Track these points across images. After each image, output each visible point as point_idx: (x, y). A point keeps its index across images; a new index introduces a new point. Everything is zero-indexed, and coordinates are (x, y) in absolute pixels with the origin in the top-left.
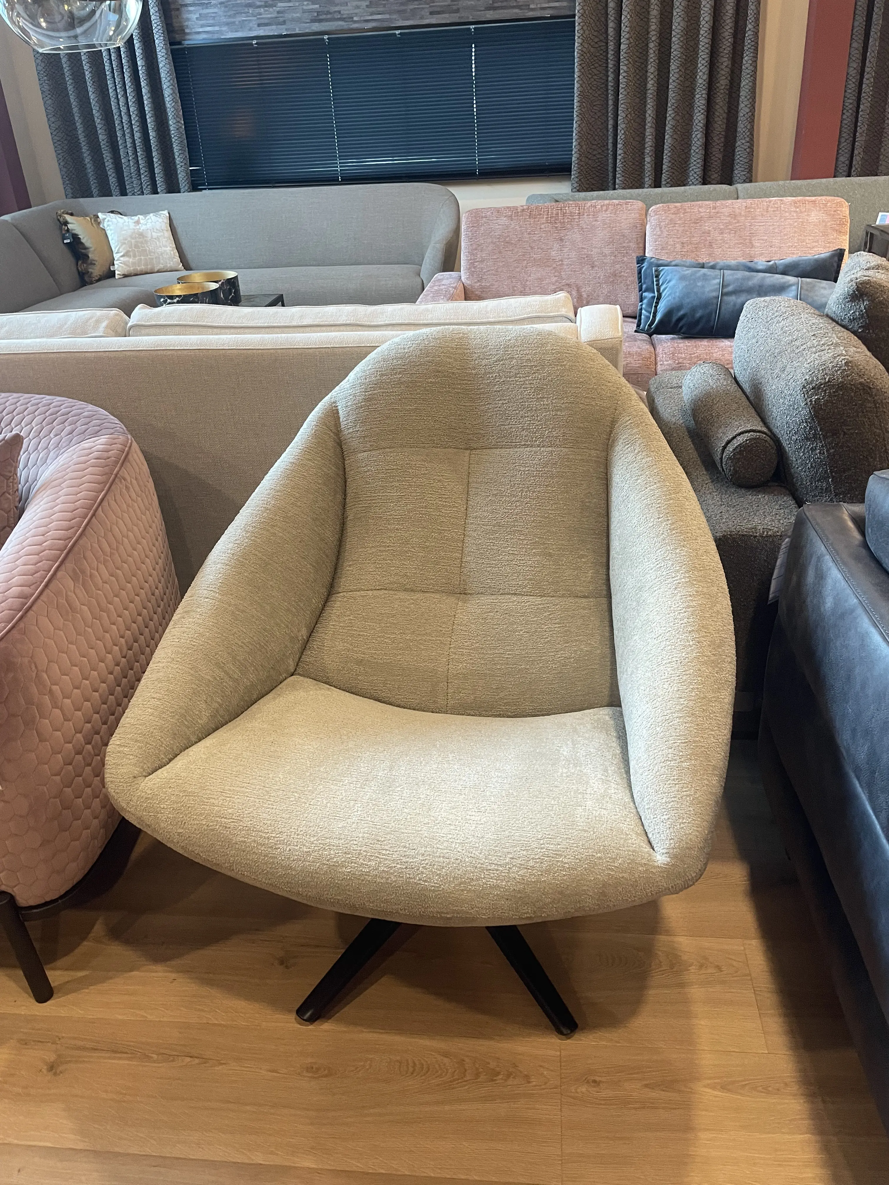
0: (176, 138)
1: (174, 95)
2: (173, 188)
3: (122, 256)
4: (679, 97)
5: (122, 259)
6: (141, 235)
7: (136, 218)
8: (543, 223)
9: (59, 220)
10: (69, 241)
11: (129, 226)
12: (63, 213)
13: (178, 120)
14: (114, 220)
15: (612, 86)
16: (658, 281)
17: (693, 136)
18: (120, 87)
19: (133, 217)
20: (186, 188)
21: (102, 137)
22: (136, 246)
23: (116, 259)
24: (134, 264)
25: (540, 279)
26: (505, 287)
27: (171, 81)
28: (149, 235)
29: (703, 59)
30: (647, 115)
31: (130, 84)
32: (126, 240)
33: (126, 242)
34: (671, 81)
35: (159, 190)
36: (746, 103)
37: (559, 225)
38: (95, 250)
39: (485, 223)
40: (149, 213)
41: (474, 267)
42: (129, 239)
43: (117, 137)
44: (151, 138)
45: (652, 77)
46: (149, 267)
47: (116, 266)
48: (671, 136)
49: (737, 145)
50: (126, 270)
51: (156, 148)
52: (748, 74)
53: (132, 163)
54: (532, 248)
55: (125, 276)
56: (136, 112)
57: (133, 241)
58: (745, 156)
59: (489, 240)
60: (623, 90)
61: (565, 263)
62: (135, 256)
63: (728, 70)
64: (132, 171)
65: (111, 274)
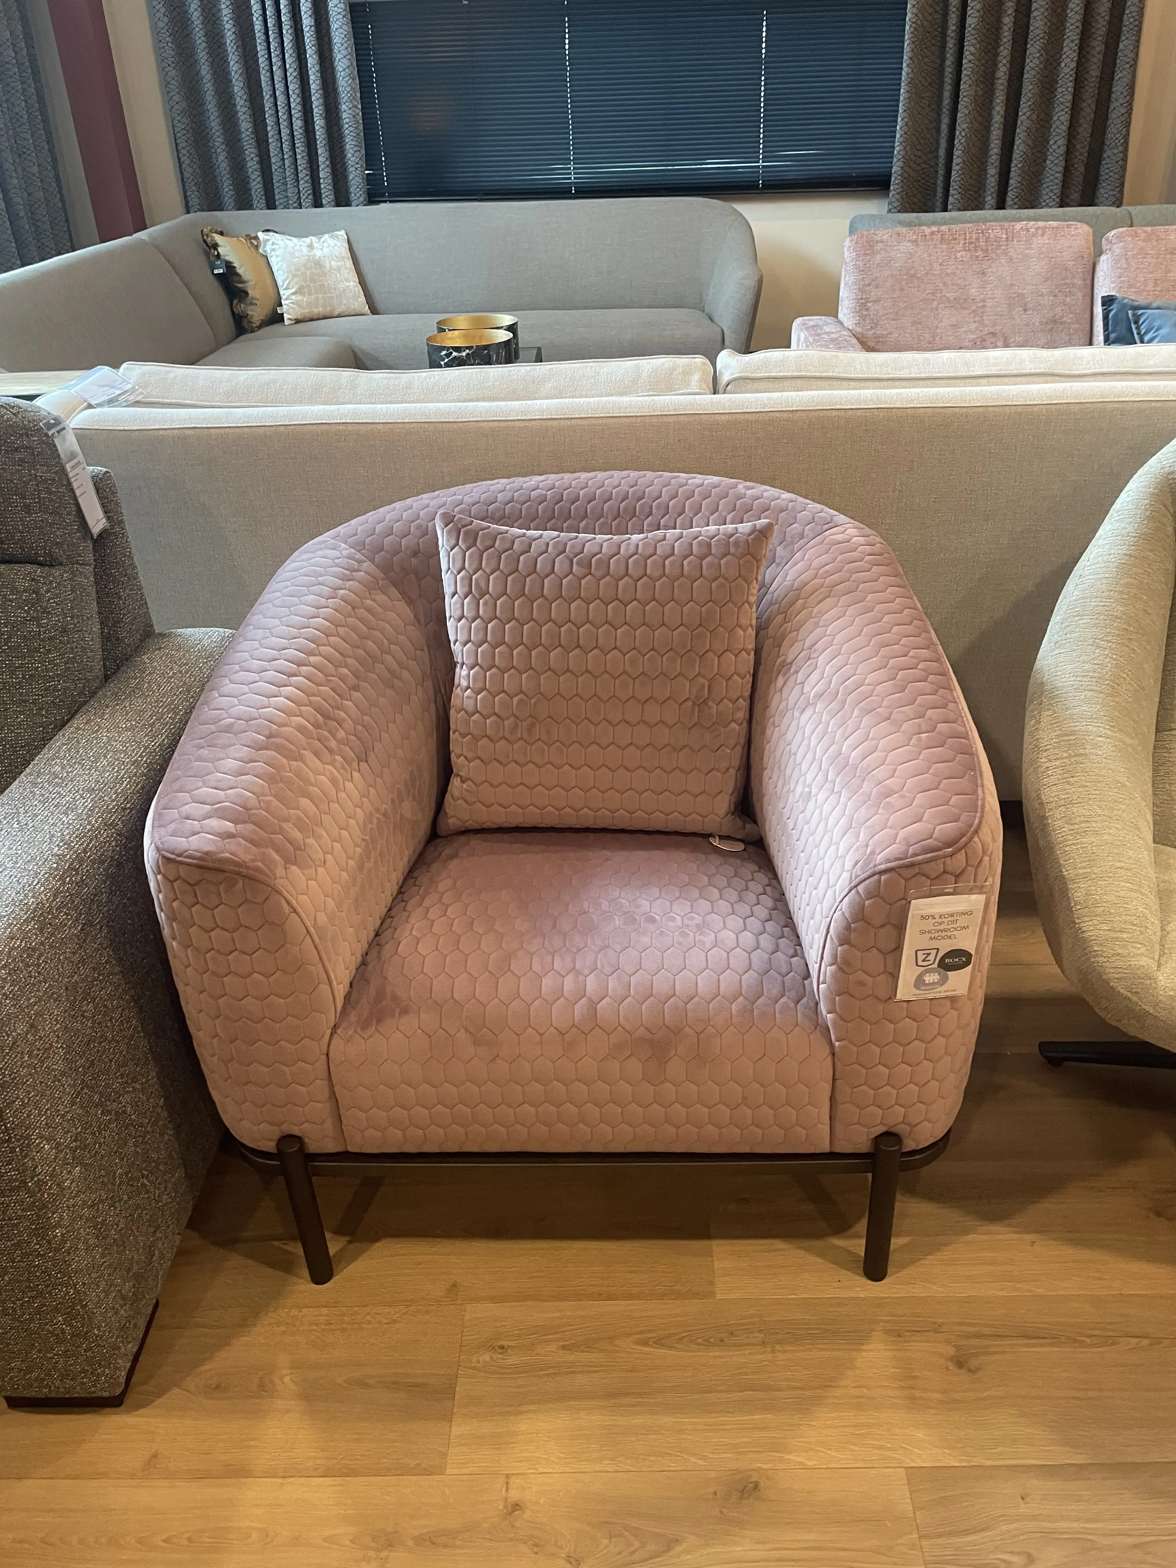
0: (351, 129)
1: (351, 68)
2: (342, 200)
3: (294, 293)
4: (1037, 90)
5: (293, 297)
6: (318, 264)
7: (308, 240)
8: (959, 251)
9: (205, 241)
10: (221, 271)
11: (301, 251)
12: (211, 231)
13: (355, 103)
14: (280, 242)
15: (951, 73)
16: (1138, 328)
17: (1051, 142)
18: (278, 56)
19: (304, 239)
20: (362, 199)
21: (245, 125)
22: (313, 280)
23: (284, 297)
24: (309, 304)
25: (955, 326)
26: (907, 335)
27: (349, 49)
28: (328, 265)
29: (1072, 41)
30: (994, 113)
31: (291, 52)
32: (299, 270)
33: (299, 273)
34: (1027, 68)
35: (324, 202)
36: (1121, 101)
37: (979, 253)
38: (256, 284)
39: (881, 249)
40: (323, 233)
41: (867, 310)
42: (303, 269)
43: (266, 125)
44: (317, 128)
45: (1004, 61)
46: (329, 308)
47: (284, 307)
48: (1024, 142)
49: (1105, 155)
50: (299, 313)
51: (324, 142)
52: (1128, 63)
53: (287, 163)
54: (945, 284)
55: (298, 321)
56: (297, 91)
57: (308, 273)
58: (1116, 171)
59: (887, 273)
60: (967, 78)
61: (989, 305)
62: (310, 294)
63: (1101, 57)
64: (288, 174)
65: (280, 318)
